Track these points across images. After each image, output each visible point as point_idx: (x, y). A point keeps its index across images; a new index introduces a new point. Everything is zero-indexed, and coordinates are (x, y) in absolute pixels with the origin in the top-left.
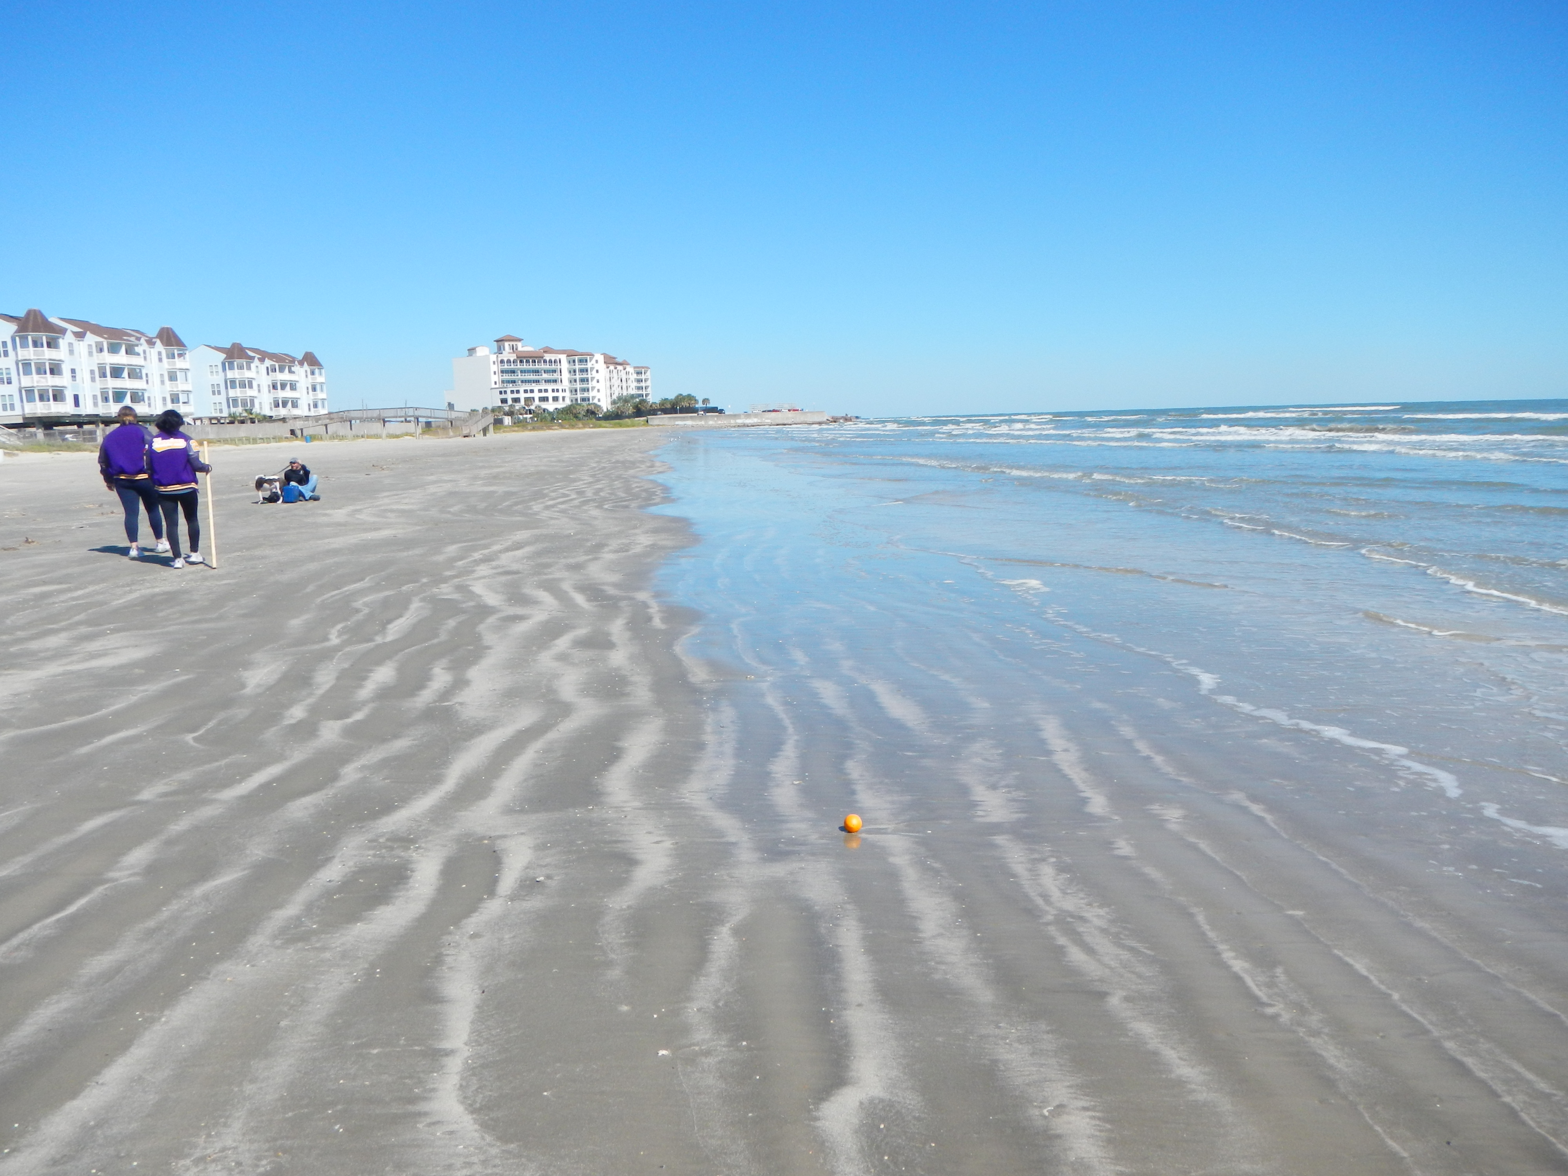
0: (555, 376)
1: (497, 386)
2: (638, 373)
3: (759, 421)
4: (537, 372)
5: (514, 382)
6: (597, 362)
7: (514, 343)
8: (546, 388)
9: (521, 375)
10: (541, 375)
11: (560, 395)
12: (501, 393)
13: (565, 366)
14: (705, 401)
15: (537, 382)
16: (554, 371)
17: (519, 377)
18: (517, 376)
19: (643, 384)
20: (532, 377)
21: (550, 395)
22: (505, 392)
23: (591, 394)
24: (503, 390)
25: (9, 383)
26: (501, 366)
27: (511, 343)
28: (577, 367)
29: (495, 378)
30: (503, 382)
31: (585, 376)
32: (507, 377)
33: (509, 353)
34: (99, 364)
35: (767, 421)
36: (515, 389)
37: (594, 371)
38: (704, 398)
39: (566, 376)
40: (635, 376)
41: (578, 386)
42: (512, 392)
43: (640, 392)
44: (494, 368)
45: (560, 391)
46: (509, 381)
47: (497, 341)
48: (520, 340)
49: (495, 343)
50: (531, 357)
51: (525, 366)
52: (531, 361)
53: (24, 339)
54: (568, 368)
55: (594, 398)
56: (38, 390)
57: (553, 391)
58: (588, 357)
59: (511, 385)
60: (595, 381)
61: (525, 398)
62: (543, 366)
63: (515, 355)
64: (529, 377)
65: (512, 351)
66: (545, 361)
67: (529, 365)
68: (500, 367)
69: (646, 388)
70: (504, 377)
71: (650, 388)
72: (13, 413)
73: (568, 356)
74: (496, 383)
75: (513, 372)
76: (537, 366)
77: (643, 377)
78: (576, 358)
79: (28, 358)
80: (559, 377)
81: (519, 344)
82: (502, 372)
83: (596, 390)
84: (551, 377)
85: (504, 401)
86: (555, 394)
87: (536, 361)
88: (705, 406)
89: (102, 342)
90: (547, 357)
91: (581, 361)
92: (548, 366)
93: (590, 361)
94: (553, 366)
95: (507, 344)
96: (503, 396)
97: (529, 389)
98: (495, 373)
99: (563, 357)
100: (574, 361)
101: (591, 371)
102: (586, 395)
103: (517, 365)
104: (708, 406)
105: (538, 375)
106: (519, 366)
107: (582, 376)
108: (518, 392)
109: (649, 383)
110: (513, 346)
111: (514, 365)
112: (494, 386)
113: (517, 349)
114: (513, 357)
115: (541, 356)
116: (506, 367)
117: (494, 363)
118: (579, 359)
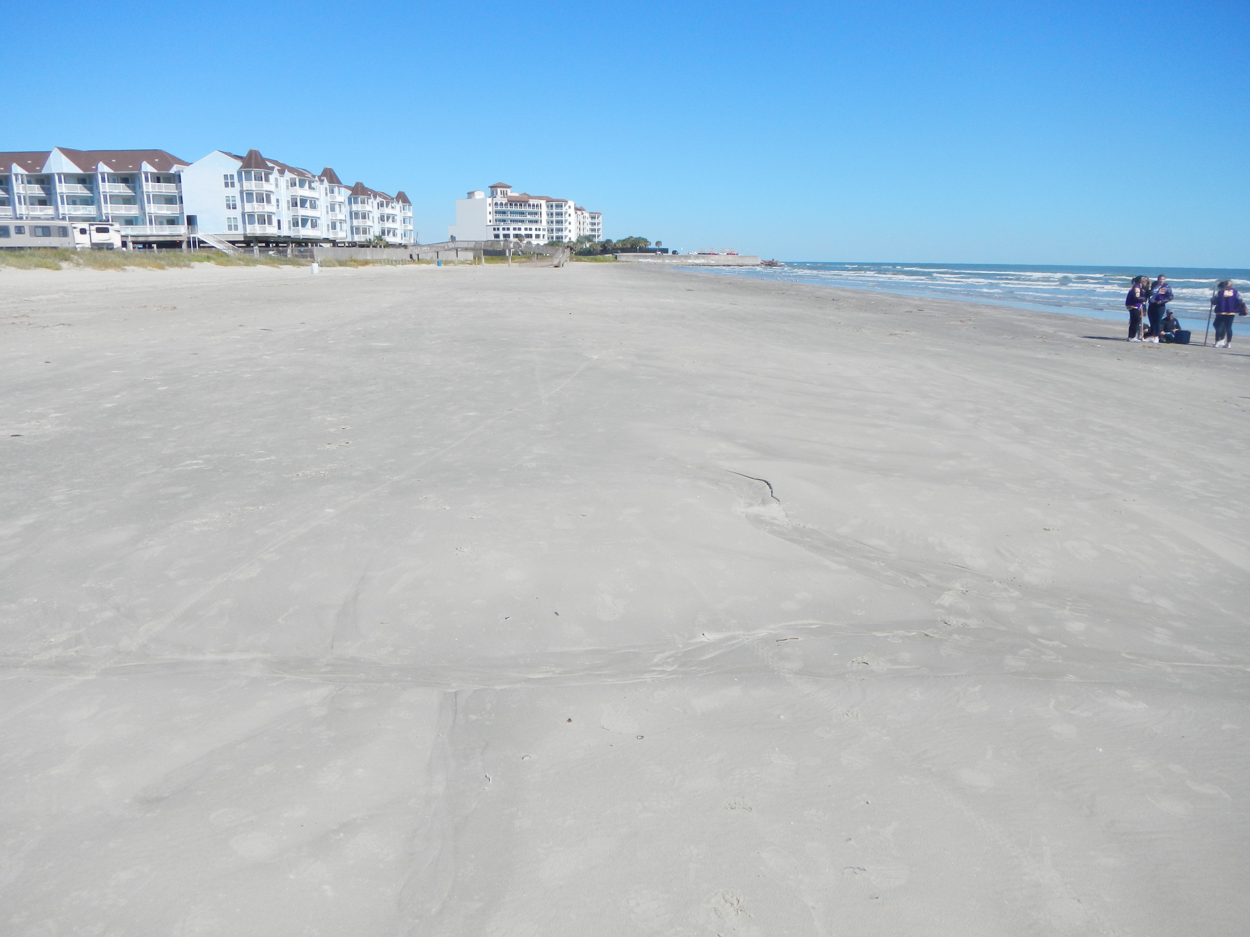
0: (537, 217)
1: (491, 224)
2: (593, 218)
3: (706, 262)
4: (522, 213)
5: (504, 221)
6: (570, 207)
7: (505, 189)
8: (530, 227)
9: (511, 216)
10: (526, 216)
11: (541, 233)
12: (494, 229)
13: (544, 209)
14: (658, 243)
15: (522, 221)
16: (536, 214)
17: (509, 217)
18: (508, 216)
19: (596, 227)
20: (518, 217)
21: (534, 233)
22: (498, 229)
23: (564, 233)
24: (496, 227)
25: (235, 208)
26: (495, 207)
27: (502, 189)
28: (554, 210)
29: (490, 217)
30: (496, 220)
31: (560, 218)
32: (499, 217)
33: (502, 197)
34: (292, 196)
35: (712, 262)
36: (506, 227)
37: (567, 215)
38: (657, 241)
39: (544, 218)
40: (590, 220)
41: (554, 226)
42: (504, 229)
43: (594, 233)
44: (490, 209)
45: (542, 230)
46: (500, 220)
47: (491, 187)
48: (509, 187)
49: (490, 188)
50: (518, 202)
51: (514, 209)
52: (518, 204)
53: (248, 173)
54: (546, 212)
55: (566, 236)
56: (258, 215)
57: (536, 229)
58: (563, 203)
59: (502, 224)
60: (567, 223)
61: (514, 234)
62: (528, 209)
63: (506, 199)
64: (516, 217)
65: (502, 196)
66: (529, 205)
67: (517, 208)
68: (494, 209)
69: (599, 230)
70: (497, 217)
71: (601, 230)
72: (236, 232)
73: (546, 202)
74: (490, 221)
75: (504, 213)
76: (523, 209)
77: (596, 221)
78: (554, 203)
79: (249, 189)
80: (540, 218)
81: (509, 190)
82: (496, 212)
83: (568, 231)
84: (534, 218)
85: (497, 236)
86: (538, 232)
87: (523, 205)
88: (657, 247)
89: (295, 179)
90: (531, 202)
91: (557, 206)
92: (531, 209)
93: (565, 206)
94: (536, 210)
95: (499, 190)
96: (496, 232)
97: (517, 227)
98: (490, 213)
99: (543, 203)
100: (552, 206)
101: (565, 215)
102: (560, 234)
103: (507, 208)
104: (660, 247)
105: (524, 216)
106: (509, 208)
107: (557, 217)
108: (508, 229)
109: (600, 226)
110: (504, 191)
111: (505, 208)
112: (489, 224)
113: (506, 194)
114: (505, 201)
115: (526, 200)
116: (499, 208)
117: (490, 205)
118: (555, 205)
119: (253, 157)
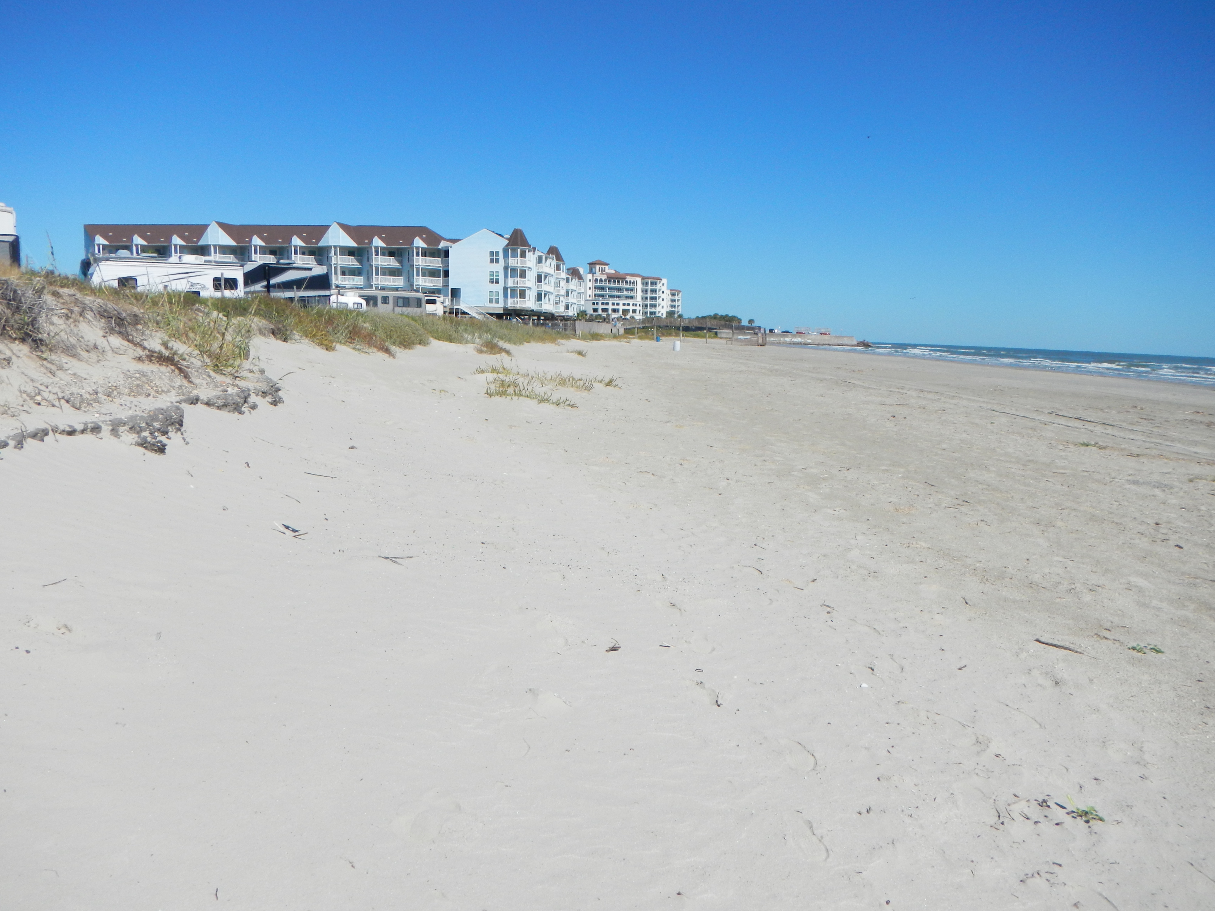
0: (632, 294)
1: (590, 298)
2: (673, 295)
3: (803, 341)
4: (619, 289)
5: (602, 296)
6: (663, 285)
7: (603, 266)
8: (628, 302)
9: (609, 292)
10: (623, 292)
11: (638, 308)
12: (594, 304)
13: (639, 286)
14: (751, 321)
15: (619, 297)
16: (632, 290)
17: (607, 292)
18: (606, 291)
19: (676, 304)
20: (616, 293)
21: (631, 308)
22: (597, 304)
23: (658, 309)
24: (595, 302)
25: (497, 282)
26: (595, 283)
27: (601, 266)
28: (649, 287)
29: (589, 292)
30: (595, 296)
31: (654, 295)
32: (598, 292)
33: (600, 274)
34: (538, 272)
35: (808, 341)
36: (605, 302)
37: (661, 292)
38: (750, 319)
39: (639, 294)
40: (670, 297)
41: (649, 302)
42: (603, 304)
43: (673, 310)
44: (590, 284)
45: (638, 305)
46: (599, 295)
47: (590, 264)
48: (607, 264)
49: (588, 265)
50: (617, 278)
51: (612, 285)
52: (616, 281)
53: (514, 251)
54: (641, 289)
55: (659, 312)
56: (520, 289)
57: (633, 305)
58: (658, 281)
59: (601, 299)
60: (661, 299)
61: (612, 309)
62: (624, 286)
63: (606, 276)
64: (614, 293)
65: (601, 272)
66: (626, 282)
67: (615, 284)
68: (594, 284)
69: (678, 306)
70: (596, 292)
71: (680, 306)
72: (496, 305)
73: (642, 279)
74: (590, 296)
75: (602, 288)
76: (620, 285)
77: (676, 298)
78: (649, 281)
79: (513, 265)
80: (635, 294)
81: (607, 267)
82: (596, 288)
83: (661, 307)
84: (629, 294)
85: (595, 310)
86: (635, 308)
87: (621, 281)
88: (750, 325)
89: (542, 256)
90: (628, 279)
91: (652, 283)
92: (628, 286)
93: (659, 283)
94: (632, 286)
95: (598, 267)
96: (595, 307)
97: (616, 302)
98: (590, 288)
99: (639, 280)
100: (647, 283)
101: (659, 292)
102: (653, 310)
103: (606, 284)
104: (753, 325)
105: (621, 292)
106: (608, 284)
107: (650, 294)
108: (607, 304)
109: (680, 303)
110: (602, 268)
111: (604, 284)
112: (588, 298)
113: (604, 271)
114: (604, 277)
115: (624, 277)
116: (598, 284)
117: (590, 281)
118: (651, 282)
119: (519, 235)
